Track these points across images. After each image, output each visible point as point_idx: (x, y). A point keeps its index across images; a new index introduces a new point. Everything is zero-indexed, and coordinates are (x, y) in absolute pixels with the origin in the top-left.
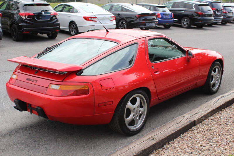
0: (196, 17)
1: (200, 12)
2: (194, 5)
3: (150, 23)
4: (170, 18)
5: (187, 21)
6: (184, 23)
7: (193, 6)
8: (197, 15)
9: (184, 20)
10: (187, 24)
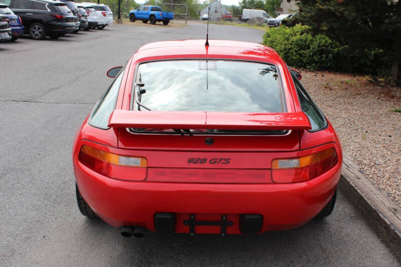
0: (54, 23)
1: (58, 15)
2: (47, 4)
3: (3, 33)
4: (18, 24)
5: (39, 28)
6: (34, 32)
7: (46, 6)
8: (53, 20)
9: (35, 28)
10: (40, 32)
